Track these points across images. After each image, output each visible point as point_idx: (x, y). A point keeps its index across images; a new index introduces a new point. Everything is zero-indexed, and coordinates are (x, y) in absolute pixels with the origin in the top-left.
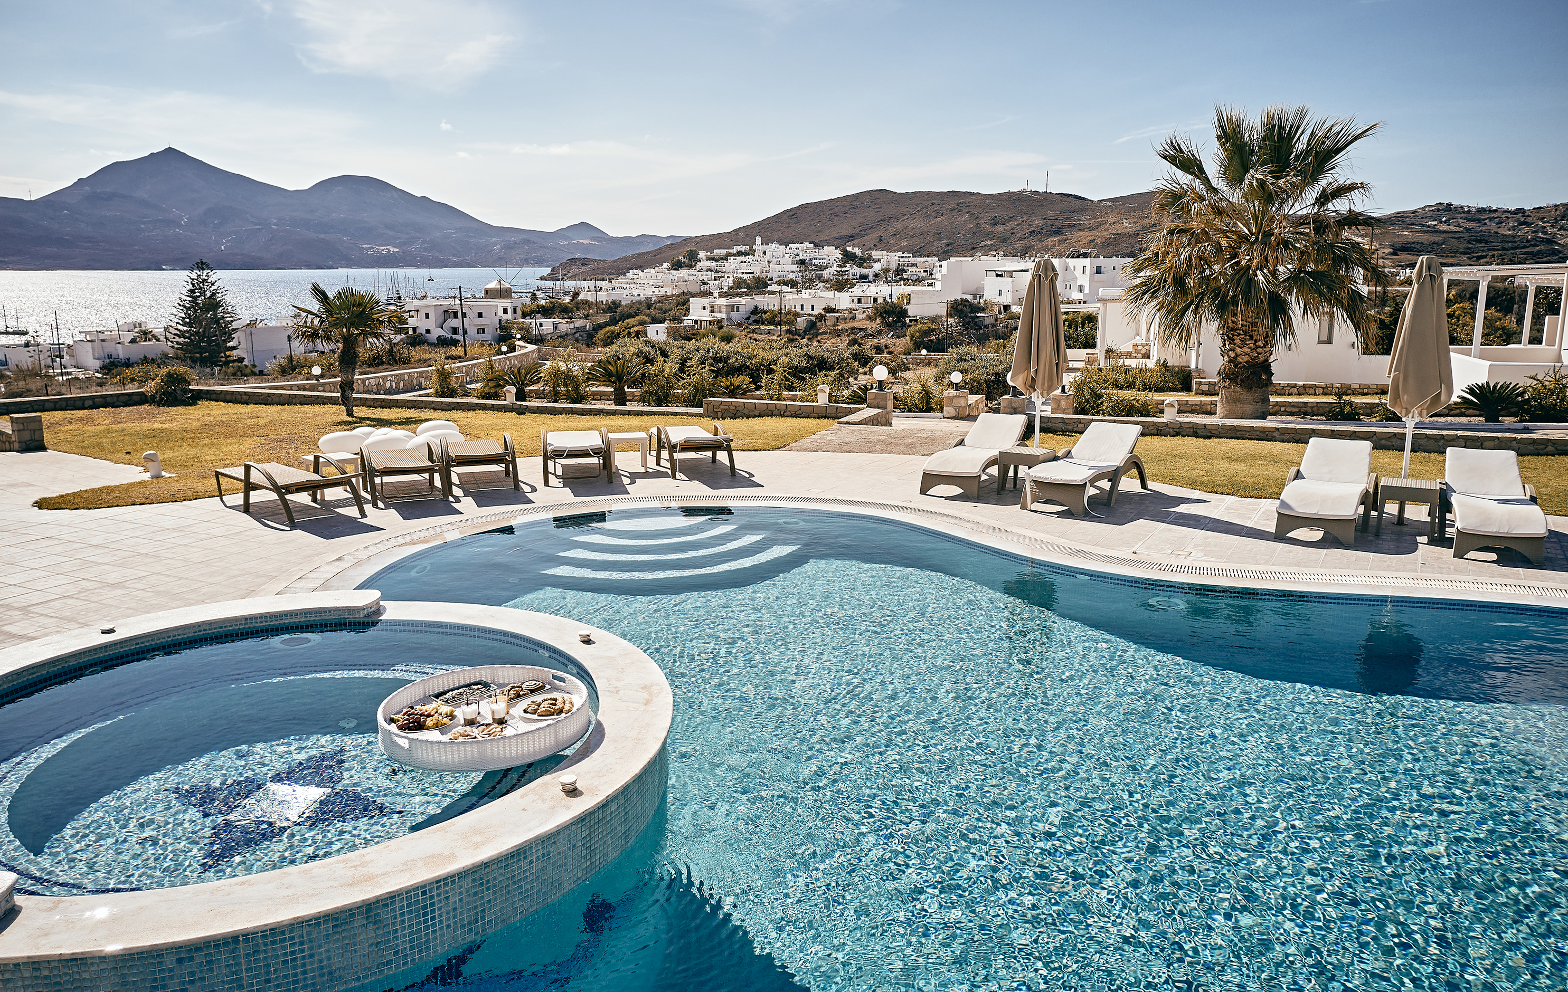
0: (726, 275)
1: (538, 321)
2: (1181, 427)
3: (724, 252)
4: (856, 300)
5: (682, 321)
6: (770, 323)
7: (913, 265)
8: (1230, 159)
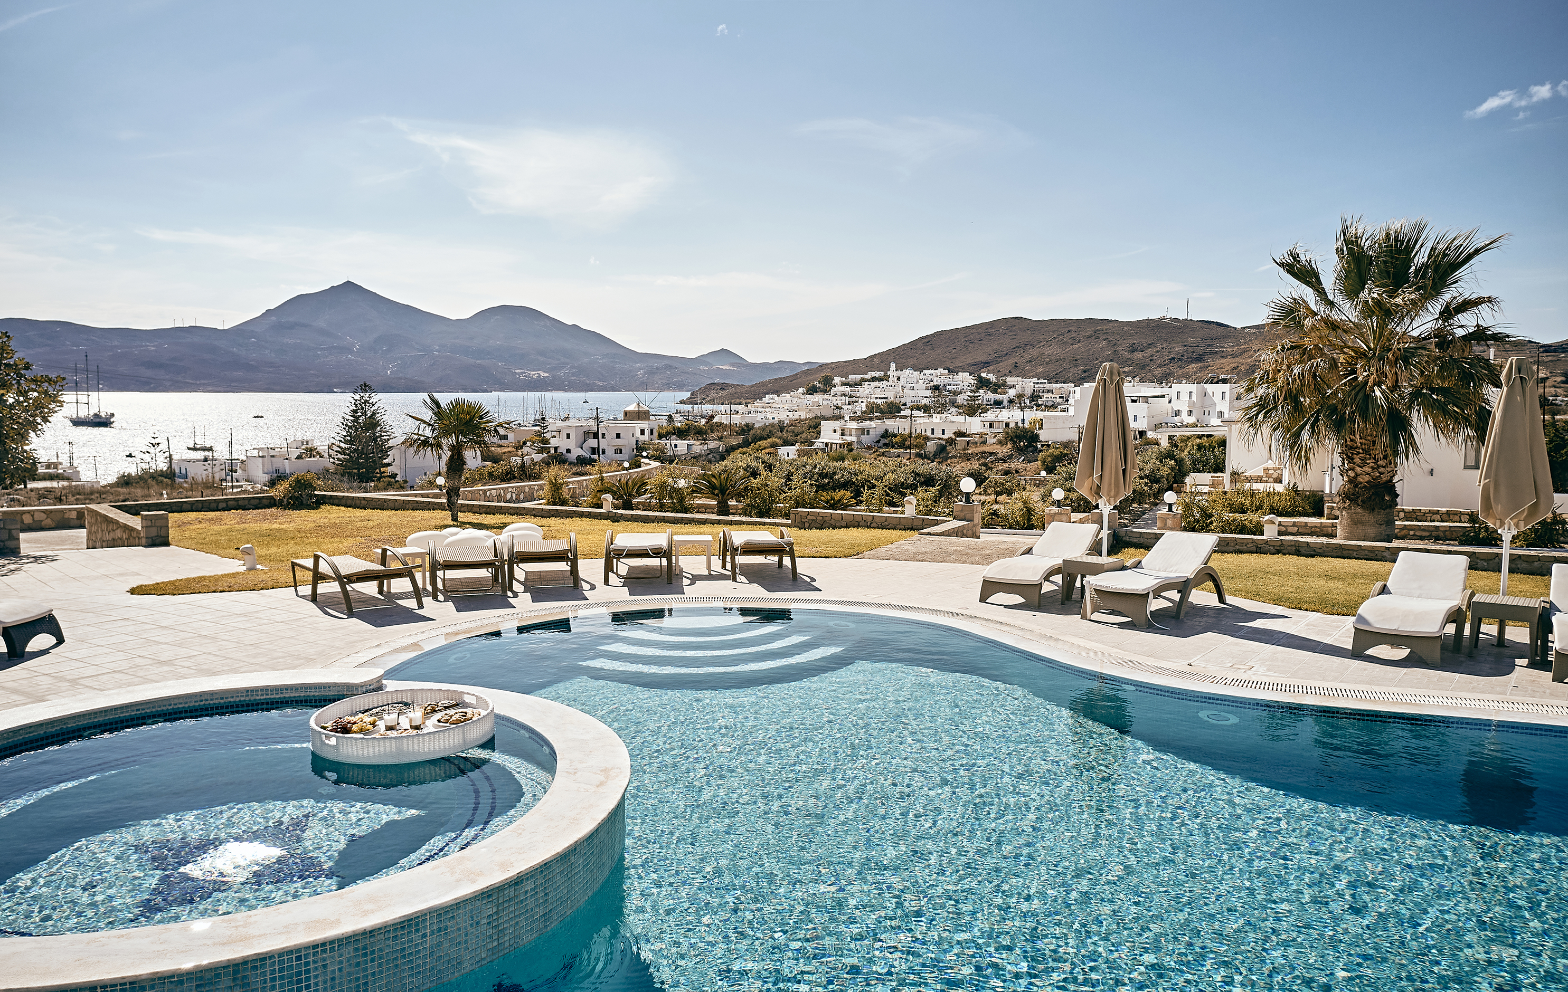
0: (860, 400)
1: (673, 442)
2: (1282, 545)
3: (858, 377)
4: (987, 424)
5: (812, 444)
6: (900, 447)
7: (1048, 391)
8: (1348, 272)
